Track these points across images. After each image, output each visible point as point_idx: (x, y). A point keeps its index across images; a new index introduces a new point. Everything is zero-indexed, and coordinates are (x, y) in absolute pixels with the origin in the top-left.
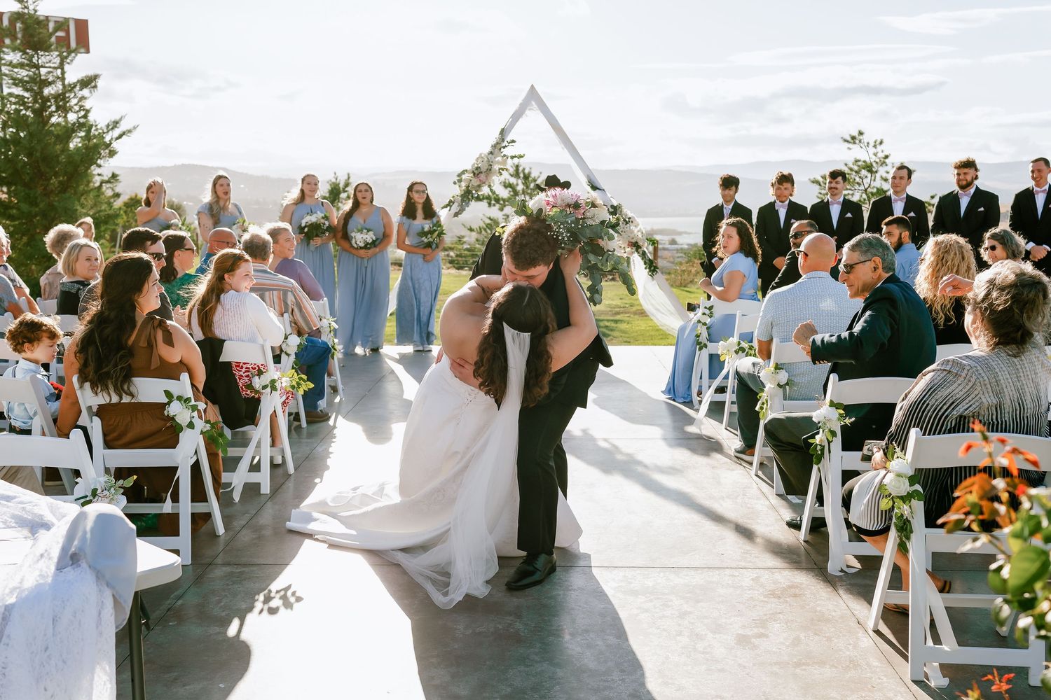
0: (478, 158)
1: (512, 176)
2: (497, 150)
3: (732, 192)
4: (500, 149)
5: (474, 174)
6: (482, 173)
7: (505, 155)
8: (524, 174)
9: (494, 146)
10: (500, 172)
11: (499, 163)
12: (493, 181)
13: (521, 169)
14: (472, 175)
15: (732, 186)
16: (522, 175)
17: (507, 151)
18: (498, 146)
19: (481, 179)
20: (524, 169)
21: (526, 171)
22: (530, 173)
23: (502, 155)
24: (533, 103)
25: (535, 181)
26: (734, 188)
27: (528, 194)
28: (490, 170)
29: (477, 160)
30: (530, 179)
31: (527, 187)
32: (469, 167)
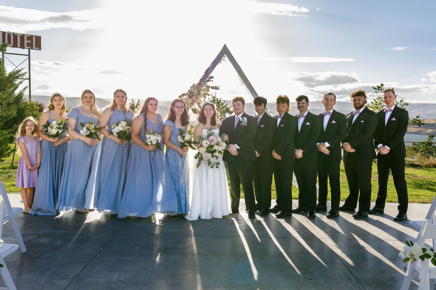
0: (192, 87)
1: (212, 102)
2: (203, 83)
3: (262, 108)
4: (205, 82)
5: (189, 96)
6: (194, 95)
7: (208, 86)
8: (217, 101)
9: (201, 80)
10: (204, 96)
11: (204, 90)
12: (201, 100)
13: (216, 99)
14: (188, 97)
15: (262, 103)
16: (216, 102)
17: (209, 84)
18: (204, 81)
19: (194, 99)
20: (217, 99)
21: (219, 99)
22: (220, 101)
23: (206, 85)
24: (225, 56)
25: (222, 104)
26: (263, 105)
27: (219, 110)
28: (199, 94)
29: (191, 87)
30: (220, 103)
31: (219, 107)
32: (186, 92)
